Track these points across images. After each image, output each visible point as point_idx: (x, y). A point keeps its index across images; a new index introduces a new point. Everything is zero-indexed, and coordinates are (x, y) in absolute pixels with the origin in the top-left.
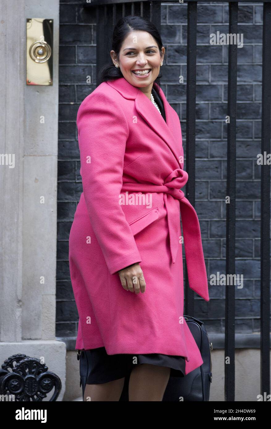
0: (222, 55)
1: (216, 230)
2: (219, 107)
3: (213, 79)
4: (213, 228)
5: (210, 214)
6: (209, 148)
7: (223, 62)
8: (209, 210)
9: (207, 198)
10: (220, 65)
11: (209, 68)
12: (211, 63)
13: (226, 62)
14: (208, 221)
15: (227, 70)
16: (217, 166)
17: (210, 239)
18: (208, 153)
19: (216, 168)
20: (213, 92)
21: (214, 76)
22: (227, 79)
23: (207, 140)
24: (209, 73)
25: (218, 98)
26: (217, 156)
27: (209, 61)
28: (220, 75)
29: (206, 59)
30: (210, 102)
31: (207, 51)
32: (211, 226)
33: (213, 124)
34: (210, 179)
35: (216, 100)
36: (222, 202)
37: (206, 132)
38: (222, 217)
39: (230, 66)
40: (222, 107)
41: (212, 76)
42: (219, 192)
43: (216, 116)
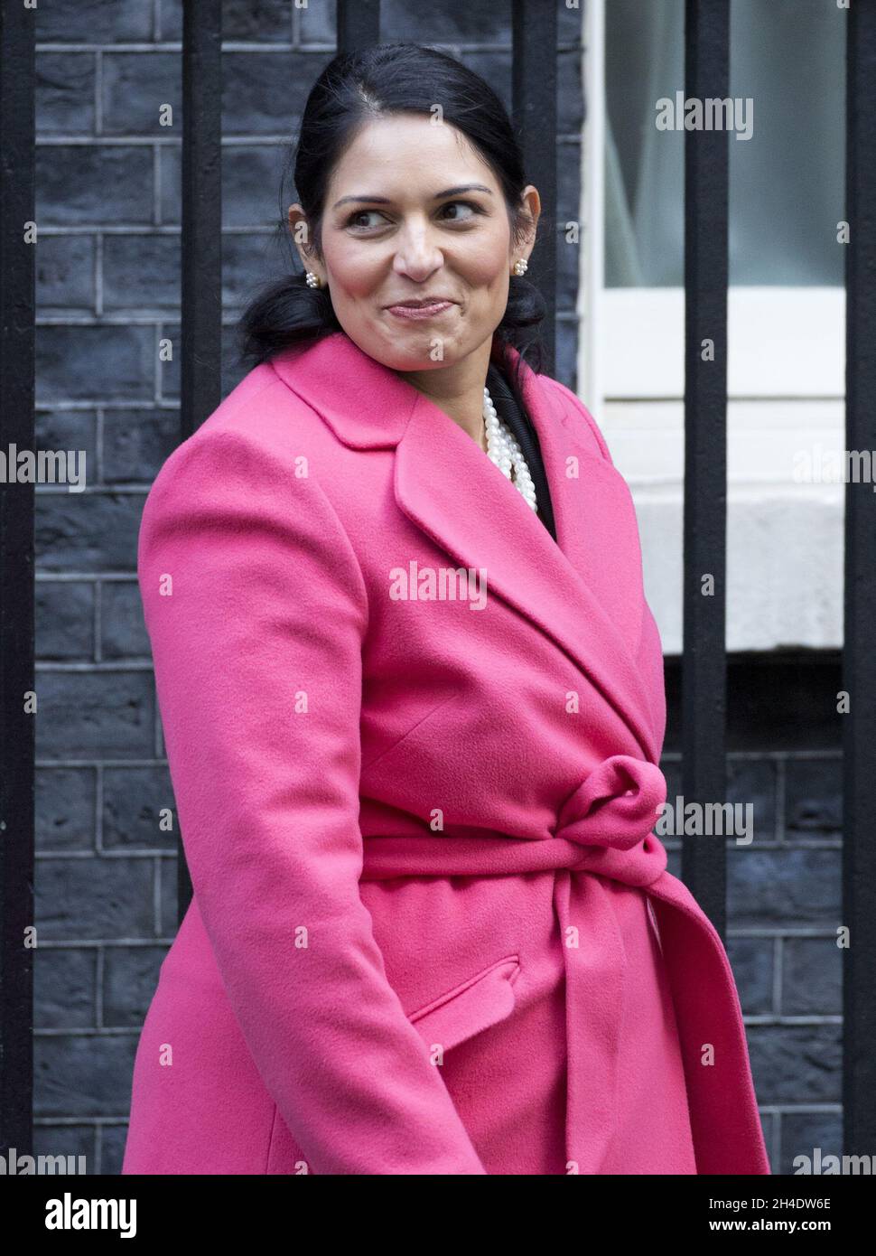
0: (152, 188)
1: (134, 989)
2: (142, 426)
3: (113, 298)
4: (118, 981)
5: (105, 918)
6: (98, 616)
7: (158, 219)
8: (100, 896)
9: (93, 846)
10: (147, 236)
11: (95, 248)
12: (102, 223)
13: (171, 222)
14: (94, 949)
15: (178, 257)
16: (135, 697)
17: (106, 1030)
18: (92, 636)
19: (132, 704)
20: (113, 358)
21: (116, 284)
22: (178, 301)
23: (91, 576)
24: (94, 272)
25: (136, 385)
26: (134, 649)
27: (97, 214)
28: (142, 281)
29: (81, 207)
30: (101, 404)
31: (86, 169)
32: (107, 973)
33: (117, 502)
34: (105, 757)
35: (126, 396)
36: (158, 862)
37: (82, 541)
38: (158, 929)
39: (187, 235)
40: (155, 424)
41: (109, 282)
42: (142, 817)
43: (129, 469)
